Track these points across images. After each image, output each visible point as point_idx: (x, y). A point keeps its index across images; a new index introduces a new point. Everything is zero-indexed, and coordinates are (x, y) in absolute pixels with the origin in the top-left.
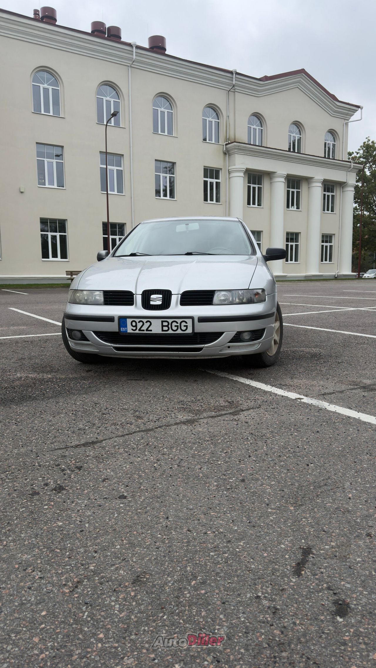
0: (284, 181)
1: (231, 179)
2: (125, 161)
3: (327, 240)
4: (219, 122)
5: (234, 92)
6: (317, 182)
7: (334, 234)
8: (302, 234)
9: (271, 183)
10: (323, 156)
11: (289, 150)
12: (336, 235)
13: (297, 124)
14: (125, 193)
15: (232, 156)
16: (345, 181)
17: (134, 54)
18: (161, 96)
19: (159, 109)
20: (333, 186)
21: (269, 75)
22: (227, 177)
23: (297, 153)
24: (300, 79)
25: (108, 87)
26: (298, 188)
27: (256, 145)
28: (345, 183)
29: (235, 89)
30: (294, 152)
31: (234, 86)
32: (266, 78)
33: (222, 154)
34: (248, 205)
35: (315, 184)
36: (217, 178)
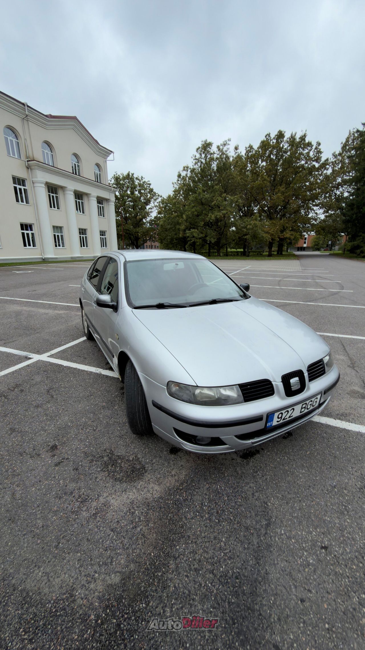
0: (73, 194)
1: (35, 188)
3: (103, 234)
4: (18, 142)
5: (27, 121)
6: (93, 197)
9: (64, 194)
10: (95, 181)
11: (73, 173)
12: (107, 231)
13: (76, 155)
15: (34, 170)
16: (109, 198)
20: (102, 201)
22: (32, 186)
23: (79, 175)
24: (74, 123)
26: (82, 199)
27: (46, 164)
28: (109, 199)
29: (28, 119)
30: (76, 174)
31: (27, 116)
32: (51, 116)
33: (25, 169)
34: (50, 207)
35: (92, 198)
36: (24, 185)
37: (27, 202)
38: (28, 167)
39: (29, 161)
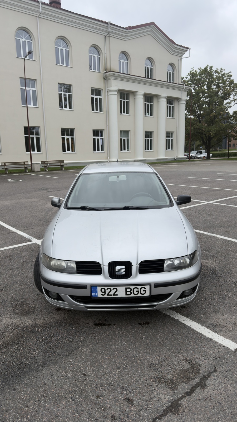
0: (143, 98)
1: (109, 96)
2: (38, 84)
3: (169, 135)
4: (99, 57)
5: (109, 37)
6: (163, 98)
7: (174, 132)
8: (154, 132)
9: (134, 98)
10: (167, 81)
11: (145, 77)
12: (175, 132)
13: (150, 59)
14: (38, 106)
15: (109, 80)
16: (180, 97)
17: (41, 8)
18: (61, 39)
19: (59, 48)
20: (173, 101)
21: (132, 26)
22: (106, 95)
23: (151, 79)
24: (151, 29)
25: (23, 31)
26: (151, 102)
27: (121, 73)
29: (109, 35)
30: (148, 78)
31: (109, 33)
32: (130, 28)
33: (103, 79)
34: (120, 113)
35: (162, 100)
36: (100, 95)
37: (101, 110)
38: (105, 78)
39: (107, 72)
